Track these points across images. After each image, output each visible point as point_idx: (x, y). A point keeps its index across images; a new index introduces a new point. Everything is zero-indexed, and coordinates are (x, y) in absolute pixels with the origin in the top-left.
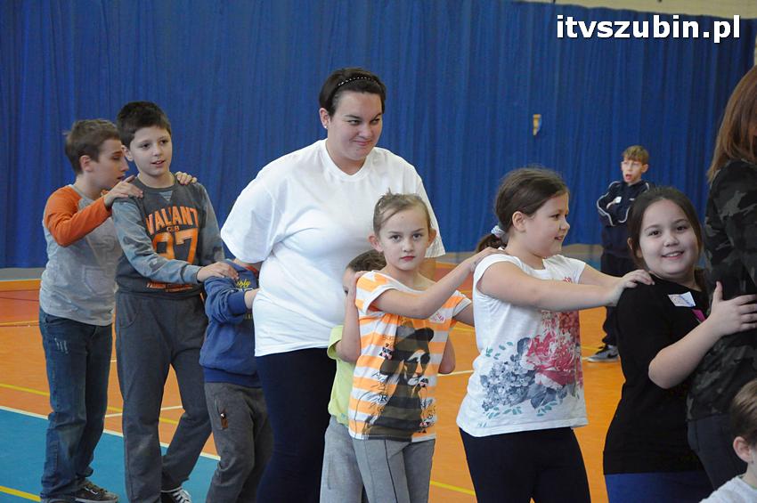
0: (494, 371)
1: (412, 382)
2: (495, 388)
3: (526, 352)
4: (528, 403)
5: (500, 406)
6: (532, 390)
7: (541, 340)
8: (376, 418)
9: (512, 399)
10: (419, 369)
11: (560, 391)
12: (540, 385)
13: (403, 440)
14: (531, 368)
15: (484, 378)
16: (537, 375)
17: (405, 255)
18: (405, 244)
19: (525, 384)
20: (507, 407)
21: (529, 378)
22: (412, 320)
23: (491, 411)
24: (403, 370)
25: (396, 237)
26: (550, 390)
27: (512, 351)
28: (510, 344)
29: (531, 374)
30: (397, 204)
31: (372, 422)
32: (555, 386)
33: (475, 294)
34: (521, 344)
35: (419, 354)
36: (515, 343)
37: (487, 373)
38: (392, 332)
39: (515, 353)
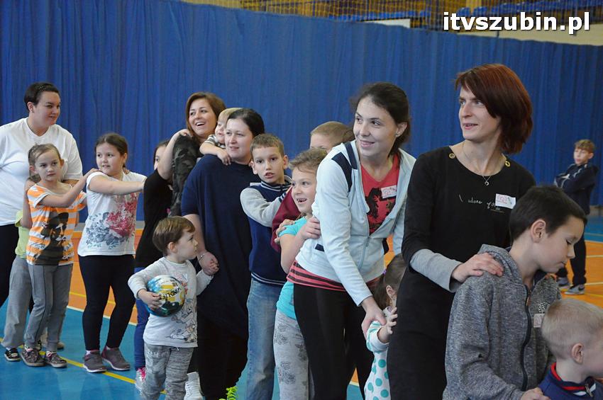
0: (92, 226)
1: (58, 239)
2: (92, 234)
3: (106, 219)
4: (105, 242)
5: (92, 242)
6: (107, 237)
7: (115, 214)
8: (39, 255)
9: (98, 240)
10: (62, 233)
11: (120, 239)
12: (111, 235)
13: (54, 265)
14: (108, 226)
15: (88, 229)
16: (110, 230)
17: (49, 173)
18: (49, 168)
19: (104, 234)
20: (95, 243)
21: (106, 231)
22: (57, 209)
23: (89, 244)
24: (52, 233)
25: (44, 165)
26: (116, 238)
27: (101, 218)
28: (100, 214)
29: (107, 229)
30: (41, 150)
31: (37, 257)
32: (119, 236)
33: (87, 191)
34: (104, 214)
35: (61, 225)
36: (102, 214)
37: (89, 227)
38: (47, 215)
39: (102, 219)
